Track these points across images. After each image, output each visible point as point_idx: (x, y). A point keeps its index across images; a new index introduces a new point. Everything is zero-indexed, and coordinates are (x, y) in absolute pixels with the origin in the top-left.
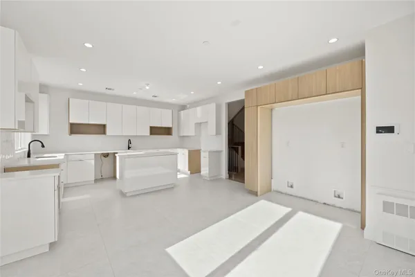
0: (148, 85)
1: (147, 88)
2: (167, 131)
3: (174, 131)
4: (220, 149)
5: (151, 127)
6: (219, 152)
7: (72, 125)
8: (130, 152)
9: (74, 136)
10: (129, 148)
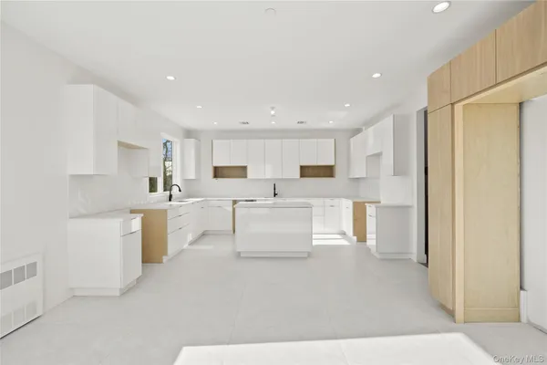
0: (273, 108)
1: (273, 112)
2: (328, 171)
3: (338, 171)
4: (408, 203)
5: (301, 167)
6: (405, 209)
7: (216, 169)
8: (278, 200)
9: (220, 180)
10: (275, 195)
